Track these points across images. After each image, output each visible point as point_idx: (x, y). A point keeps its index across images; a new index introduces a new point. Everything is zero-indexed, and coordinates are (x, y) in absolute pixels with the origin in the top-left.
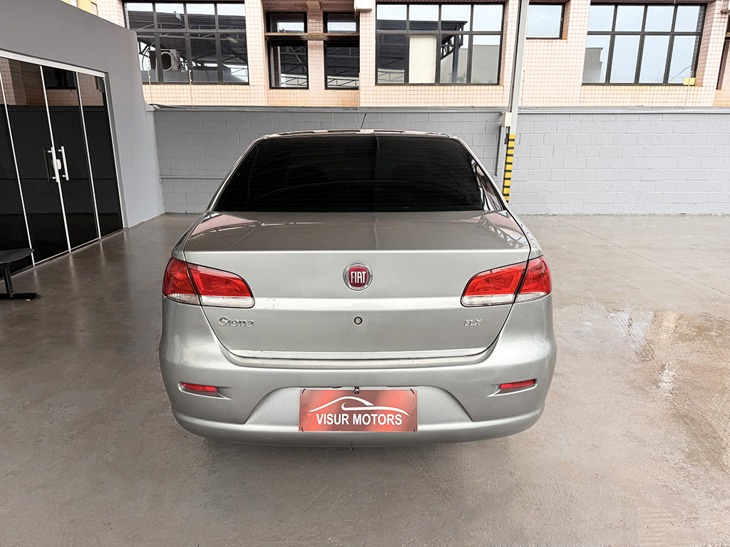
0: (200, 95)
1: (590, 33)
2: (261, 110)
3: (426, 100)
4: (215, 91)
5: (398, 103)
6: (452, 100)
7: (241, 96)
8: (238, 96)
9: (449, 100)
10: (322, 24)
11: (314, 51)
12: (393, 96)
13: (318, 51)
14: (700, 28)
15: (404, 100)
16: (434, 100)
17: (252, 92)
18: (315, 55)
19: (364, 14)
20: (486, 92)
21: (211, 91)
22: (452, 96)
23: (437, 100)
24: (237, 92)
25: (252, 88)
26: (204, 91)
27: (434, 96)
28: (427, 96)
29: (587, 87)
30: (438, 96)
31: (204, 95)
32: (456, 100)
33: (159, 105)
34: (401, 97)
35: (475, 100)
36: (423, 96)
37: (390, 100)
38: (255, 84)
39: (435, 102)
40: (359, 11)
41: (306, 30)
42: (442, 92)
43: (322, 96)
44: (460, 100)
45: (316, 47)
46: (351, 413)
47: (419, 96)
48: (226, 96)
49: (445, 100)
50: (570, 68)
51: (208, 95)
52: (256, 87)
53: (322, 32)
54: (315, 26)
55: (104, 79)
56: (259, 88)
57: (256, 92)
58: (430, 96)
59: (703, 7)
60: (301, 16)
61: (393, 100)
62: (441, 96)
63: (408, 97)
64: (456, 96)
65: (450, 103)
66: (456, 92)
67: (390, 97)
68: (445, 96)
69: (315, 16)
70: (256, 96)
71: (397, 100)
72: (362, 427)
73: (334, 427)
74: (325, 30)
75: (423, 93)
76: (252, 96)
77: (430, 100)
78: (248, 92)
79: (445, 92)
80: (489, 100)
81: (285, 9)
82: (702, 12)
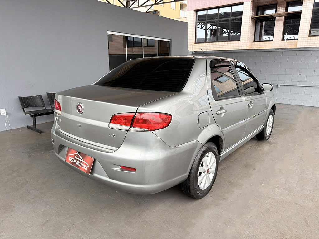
0: (219, 47)
2: (234, 51)
4: (225, 45)
7: (236, 46)
8: (234, 46)
10: (285, 8)
11: (279, 22)
12: (318, 42)
13: (281, 22)
17: (241, 44)
18: (279, 24)
21: (223, 45)
24: (234, 44)
25: (241, 42)
26: (220, 45)
31: (220, 47)
33: (195, 51)
37: (316, 44)
38: (243, 40)
41: (276, 13)
43: (280, 44)
45: (280, 20)
46: (77, 160)
48: (230, 46)
51: (222, 46)
52: (243, 42)
53: (285, 12)
54: (281, 10)
55: (170, 42)
56: (245, 42)
57: (243, 44)
60: (274, 6)
61: (318, 44)
67: (316, 42)
69: (282, 5)
70: (243, 45)
72: (77, 166)
73: (72, 163)
74: (287, 11)
76: (241, 46)
78: (239, 44)
81: (267, 4)
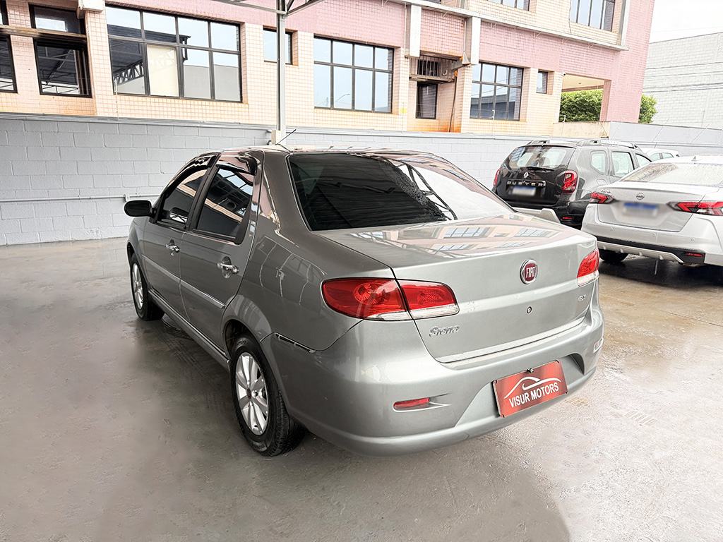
1: (315, 63)
3: (173, 114)
5: (143, 114)
6: (200, 115)
9: (197, 115)
10: (29, 19)
12: (136, 108)
13: (26, 49)
14: (391, 67)
15: (149, 112)
16: (181, 114)
18: (22, 53)
19: (92, 15)
20: (233, 109)
22: (200, 111)
23: (185, 114)
27: (181, 110)
28: (173, 110)
29: (318, 110)
30: (185, 110)
32: (204, 115)
34: (145, 108)
35: (223, 116)
36: (169, 109)
37: (132, 111)
39: (184, 116)
40: (84, 11)
41: (6, 23)
42: (189, 106)
43: (36, 102)
44: (208, 115)
45: (24, 44)
46: (528, 391)
47: (165, 109)
49: (193, 115)
50: (304, 92)
53: (30, 27)
54: (19, 19)
58: (177, 110)
59: (391, 51)
61: (137, 112)
62: (189, 111)
63: (153, 109)
64: (204, 111)
65: (198, 118)
66: (204, 107)
67: (132, 107)
68: (193, 111)
69: (17, 6)
71: (141, 112)
74: (33, 25)
75: (169, 105)
77: (178, 114)
79: (192, 107)
80: (237, 117)
82: (391, 54)
